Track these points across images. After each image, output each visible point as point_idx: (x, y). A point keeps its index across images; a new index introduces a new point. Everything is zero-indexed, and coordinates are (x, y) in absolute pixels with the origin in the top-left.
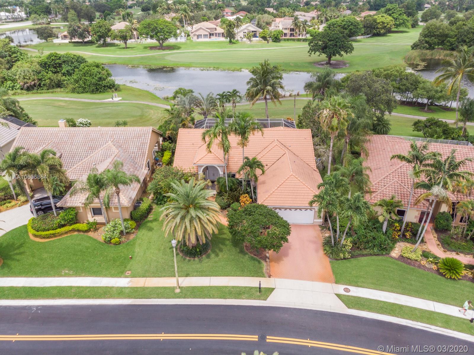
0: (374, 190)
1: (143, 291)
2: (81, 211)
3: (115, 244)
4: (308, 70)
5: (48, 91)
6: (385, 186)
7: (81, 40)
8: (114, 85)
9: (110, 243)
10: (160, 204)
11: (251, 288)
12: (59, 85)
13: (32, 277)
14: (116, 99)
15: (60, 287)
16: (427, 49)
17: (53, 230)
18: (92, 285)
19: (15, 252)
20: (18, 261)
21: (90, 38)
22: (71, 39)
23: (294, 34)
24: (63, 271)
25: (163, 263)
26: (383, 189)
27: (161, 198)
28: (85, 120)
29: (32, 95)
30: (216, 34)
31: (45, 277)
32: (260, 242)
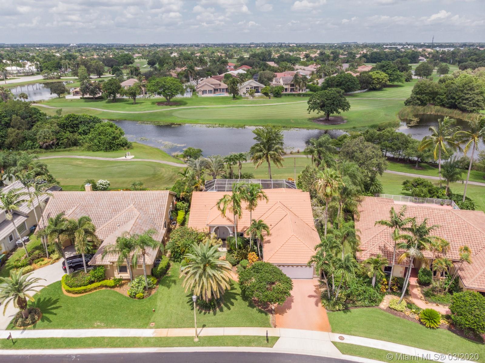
0: (364, 249)
1: (167, 340)
2: (109, 268)
3: (139, 298)
4: (307, 127)
5: (65, 149)
6: (373, 245)
7: (91, 97)
8: (126, 143)
9: (135, 297)
10: (177, 261)
11: (259, 337)
12: (75, 143)
13: (69, 329)
14: (130, 157)
15: (94, 337)
16: (419, 105)
17: (84, 286)
18: (121, 336)
19: (52, 306)
20: (55, 314)
21: (101, 94)
22: (83, 95)
23: (295, 90)
24: (96, 324)
25: (182, 315)
26: (372, 248)
27: (178, 256)
28: (104, 181)
29: (50, 153)
30: (220, 89)
31: (80, 329)
32: (266, 296)
